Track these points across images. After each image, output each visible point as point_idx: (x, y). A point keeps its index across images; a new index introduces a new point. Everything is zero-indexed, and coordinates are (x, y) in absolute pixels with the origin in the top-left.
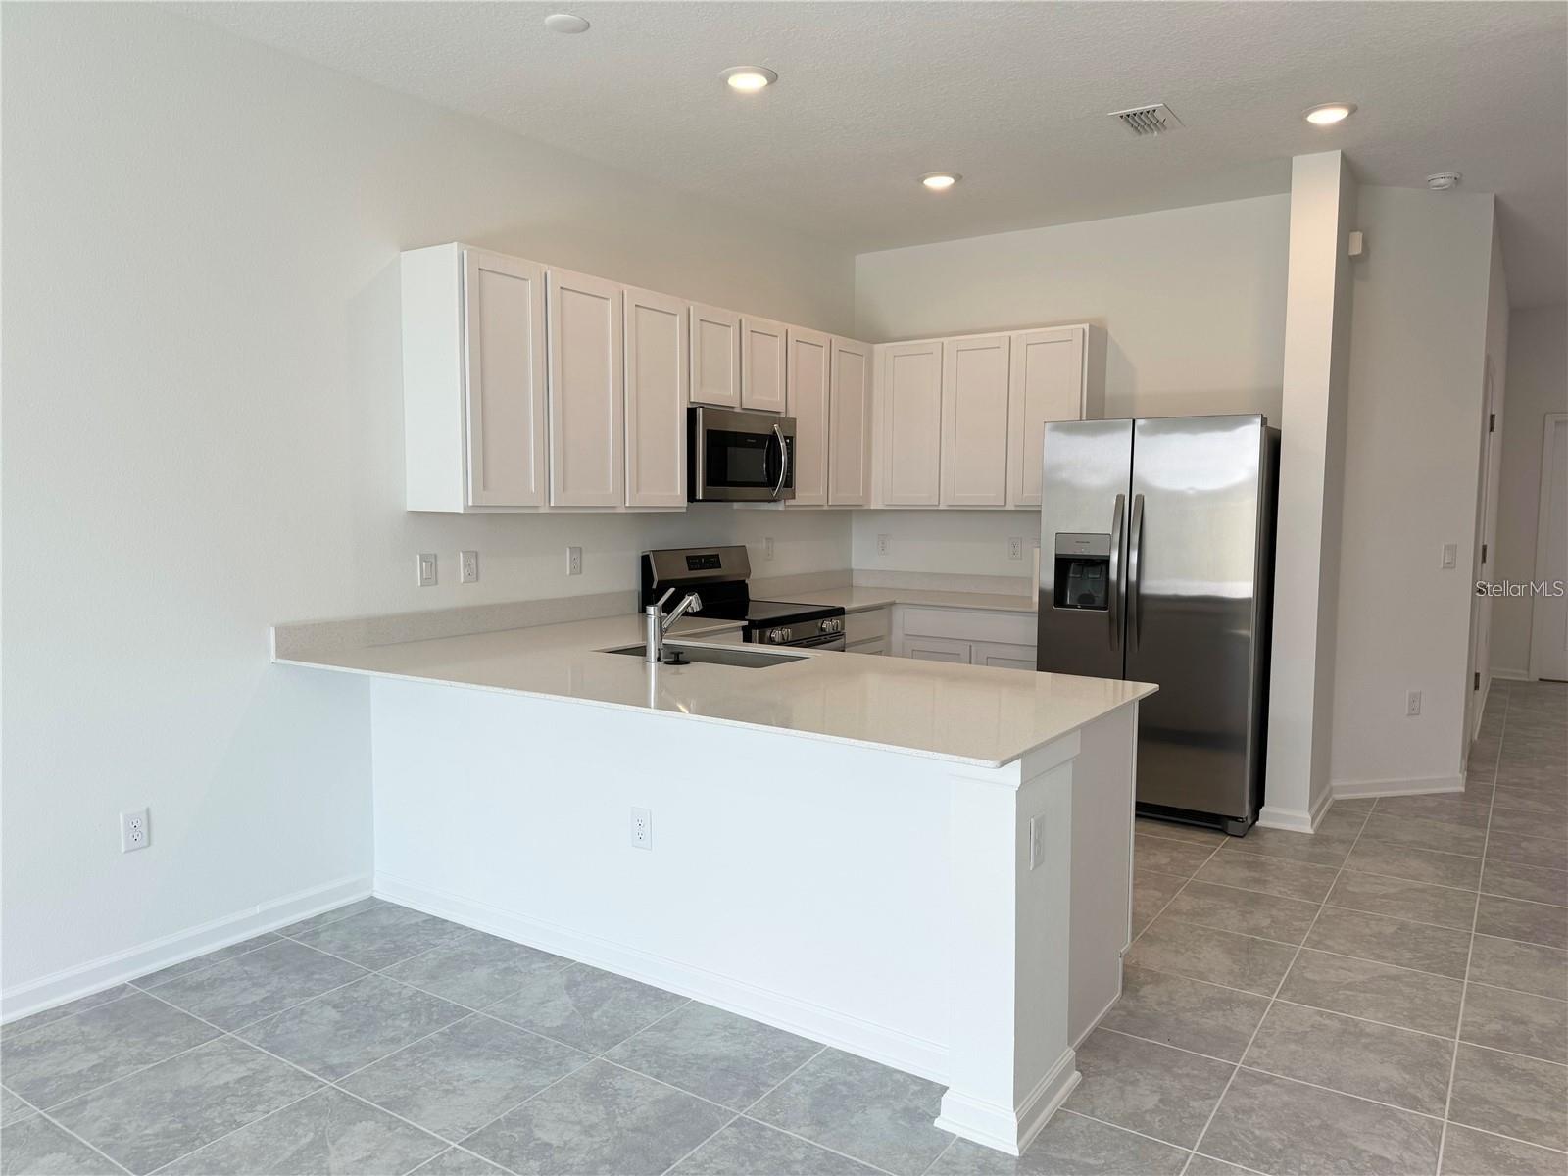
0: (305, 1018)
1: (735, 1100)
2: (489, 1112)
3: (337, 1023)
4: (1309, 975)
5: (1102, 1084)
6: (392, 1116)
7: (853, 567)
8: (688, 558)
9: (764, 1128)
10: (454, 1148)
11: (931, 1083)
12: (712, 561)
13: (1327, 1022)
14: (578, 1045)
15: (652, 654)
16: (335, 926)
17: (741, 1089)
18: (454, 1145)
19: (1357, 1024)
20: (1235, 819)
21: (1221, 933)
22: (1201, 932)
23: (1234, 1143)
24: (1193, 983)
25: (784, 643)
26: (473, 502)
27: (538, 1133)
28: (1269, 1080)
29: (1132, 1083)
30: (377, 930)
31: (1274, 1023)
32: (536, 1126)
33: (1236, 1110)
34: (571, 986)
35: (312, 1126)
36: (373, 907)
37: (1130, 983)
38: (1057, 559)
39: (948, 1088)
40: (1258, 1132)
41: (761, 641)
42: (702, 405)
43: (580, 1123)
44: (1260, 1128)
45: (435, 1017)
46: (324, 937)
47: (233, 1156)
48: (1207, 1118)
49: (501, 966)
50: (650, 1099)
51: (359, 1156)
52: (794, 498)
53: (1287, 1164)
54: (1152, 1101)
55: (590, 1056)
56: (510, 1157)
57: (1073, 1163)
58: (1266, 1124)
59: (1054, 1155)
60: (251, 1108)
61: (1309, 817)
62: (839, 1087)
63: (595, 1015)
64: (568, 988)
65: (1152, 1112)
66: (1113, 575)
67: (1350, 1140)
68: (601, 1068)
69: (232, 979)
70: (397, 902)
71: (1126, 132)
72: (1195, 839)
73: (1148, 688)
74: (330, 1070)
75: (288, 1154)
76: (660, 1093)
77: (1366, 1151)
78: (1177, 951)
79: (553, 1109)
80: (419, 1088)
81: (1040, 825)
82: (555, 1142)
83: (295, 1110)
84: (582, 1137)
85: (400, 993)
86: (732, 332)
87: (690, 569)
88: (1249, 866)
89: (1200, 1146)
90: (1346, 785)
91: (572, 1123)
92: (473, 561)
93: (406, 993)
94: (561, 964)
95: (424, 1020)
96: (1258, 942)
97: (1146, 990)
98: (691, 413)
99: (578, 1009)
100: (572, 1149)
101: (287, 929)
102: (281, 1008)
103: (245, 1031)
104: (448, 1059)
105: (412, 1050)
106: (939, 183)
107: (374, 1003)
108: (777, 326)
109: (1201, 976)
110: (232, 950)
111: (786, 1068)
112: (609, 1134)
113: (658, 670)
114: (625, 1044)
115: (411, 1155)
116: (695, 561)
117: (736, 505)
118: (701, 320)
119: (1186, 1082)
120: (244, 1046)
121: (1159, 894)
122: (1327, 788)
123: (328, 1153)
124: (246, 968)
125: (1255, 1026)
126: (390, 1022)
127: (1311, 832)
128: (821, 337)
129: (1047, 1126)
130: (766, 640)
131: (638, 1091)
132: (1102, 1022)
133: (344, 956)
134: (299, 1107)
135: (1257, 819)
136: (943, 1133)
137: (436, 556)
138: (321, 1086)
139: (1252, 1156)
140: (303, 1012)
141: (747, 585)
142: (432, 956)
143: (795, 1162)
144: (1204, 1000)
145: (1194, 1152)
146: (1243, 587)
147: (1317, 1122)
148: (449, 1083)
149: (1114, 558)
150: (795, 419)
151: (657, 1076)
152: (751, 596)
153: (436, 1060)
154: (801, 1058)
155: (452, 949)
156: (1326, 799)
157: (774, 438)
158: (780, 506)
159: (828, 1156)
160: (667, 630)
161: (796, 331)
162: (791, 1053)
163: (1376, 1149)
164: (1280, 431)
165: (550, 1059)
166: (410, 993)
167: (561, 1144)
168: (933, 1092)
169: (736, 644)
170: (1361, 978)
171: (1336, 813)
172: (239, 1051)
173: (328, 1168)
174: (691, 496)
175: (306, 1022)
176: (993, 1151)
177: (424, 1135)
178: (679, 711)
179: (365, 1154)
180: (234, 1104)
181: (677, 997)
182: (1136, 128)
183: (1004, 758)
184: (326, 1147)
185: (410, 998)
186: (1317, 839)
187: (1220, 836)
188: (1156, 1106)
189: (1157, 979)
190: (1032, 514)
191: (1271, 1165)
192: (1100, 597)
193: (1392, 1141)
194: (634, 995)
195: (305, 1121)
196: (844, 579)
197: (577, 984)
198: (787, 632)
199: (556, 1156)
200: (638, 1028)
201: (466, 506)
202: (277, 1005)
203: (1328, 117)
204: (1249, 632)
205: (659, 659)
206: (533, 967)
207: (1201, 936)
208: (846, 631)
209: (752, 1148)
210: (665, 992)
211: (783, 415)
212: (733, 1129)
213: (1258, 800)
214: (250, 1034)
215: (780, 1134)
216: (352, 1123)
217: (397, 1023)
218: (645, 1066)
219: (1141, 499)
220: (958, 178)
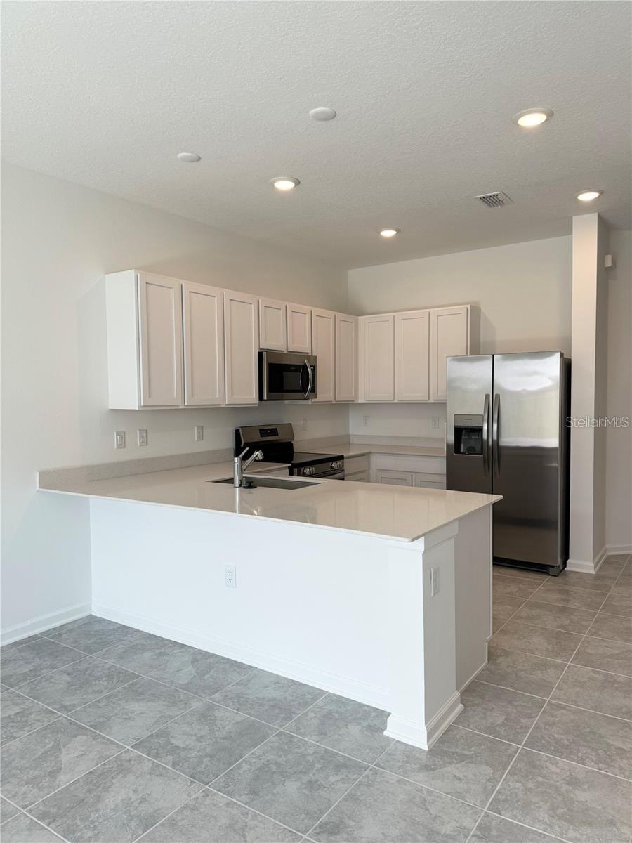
0: (52, 680)
1: (278, 722)
2: (147, 730)
3: (69, 683)
4: (589, 651)
5: (475, 711)
6: (95, 733)
7: (350, 433)
8: (261, 431)
9: (293, 737)
10: (128, 750)
11: (382, 711)
12: (274, 432)
13: (597, 676)
14: (196, 693)
15: (237, 482)
16: (70, 631)
17: (282, 716)
18: (128, 747)
19: (612, 677)
20: (553, 567)
21: (542, 629)
22: (531, 628)
23: (543, 742)
24: (526, 656)
25: (311, 475)
26: (144, 403)
27: (173, 741)
28: (564, 708)
29: (490, 710)
30: (93, 633)
31: (568, 676)
32: (172, 737)
33: (545, 724)
34: (194, 661)
35: (53, 738)
36: (92, 620)
37: (492, 656)
38: (455, 428)
39: (390, 714)
40: (556, 735)
41: (299, 475)
42: (266, 350)
43: (195, 735)
44: (558, 734)
45: (121, 679)
46: (64, 636)
47: (11, 755)
48: (529, 728)
49: (158, 651)
50: (233, 722)
51: (78, 753)
52: (316, 398)
53: (571, 753)
54: (501, 720)
55: (202, 699)
56: (157, 754)
57: (456, 753)
58: (560, 731)
59: (447, 749)
60: (22, 729)
61: (593, 565)
62: (334, 714)
63: (206, 677)
64: (192, 662)
65: (501, 725)
66: (485, 437)
67: (605, 739)
68: (208, 705)
69: (14, 660)
70: (104, 617)
71: (484, 206)
72: (532, 577)
73: (496, 498)
74: (65, 708)
75: (40, 753)
76: (238, 719)
77: (613, 745)
78: (518, 639)
79: (181, 728)
80: (110, 717)
81: (436, 573)
82: (181, 746)
83: (45, 730)
84: (196, 743)
85: (103, 666)
86: (282, 312)
87: (261, 436)
88: (560, 592)
89: (525, 744)
90: (615, 547)
91: (191, 735)
92: (144, 434)
93: (107, 666)
94: (189, 650)
95: (115, 680)
96: (562, 633)
97: (500, 660)
98: (260, 355)
99: (198, 674)
100: (190, 749)
101: (45, 632)
102: (40, 675)
103: (20, 687)
104: (127, 701)
105: (108, 697)
106: (388, 234)
107: (89, 672)
108: (305, 308)
109: (531, 651)
110: (15, 644)
111: (306, 704)
112: (210, 741)
113: (240, 491)
114: (222, 693)
115: (105, 753)
116: (264, 432)
117: (286, 402)
118: (265, 307)
119: (520, 709)
120: (19, 696)
121: (511, 608)
122: (604, 549)
123: (61, 753)
124: (22, 654)
125: (558, 679)
126: (97, 682)
127: (594, 573)
128: (330, 313)
129: (444, 734)
130: (302, 473)
131: (227, 718)
132: (476, 677)
133: (74, 647)
134: (46, 728)
135: (565, 566)
136: (388, 738)
137: (124, 433)
138: (59, 717)
139: (553, 749)
140: (51, 677)
141: (292, 444)
142: (121, 646)
143: (309, 755)
144: (532, 665)
145: (522, 747)
146: (553, 441)
147: (588, 730)
148: (127, 715)
149: (485, 427)
150: (316, 357)
151: (237, 710)
152: (295, 450)
153: (120, 702)
154: (315, 699)
155: (132, 642)
156: (603, 555)
157: (305, 367)
158: (309, 402)
159: (326, 751)
160: (245, 470)
161: (316, 311)
162: (309, 696)
163: (619, 744)
164: (570, 360)
165: (181, 701)
166: (108, 666)
167: (185, 747)
168: (383, 715)
169: (285, 477)
170: (617, 652)
171: (609, 563)
172: (16, 698)
173: (61, 761)
174: (261, 398)
175: (52, 682)
176: (414, 748)
177: (112, 742)
178: (254, 514)
179: (80, 753)
180: (12, 727)
181: (250, 667)
182: (489, 205)
183: (413, 537)
184: (60, 749)
185: (108, 669)
186: (597, 577)
187: (545, 576)
188: (503, 722)
189: (507, 654)
190: (442, 404)
191: (563, 753)
192: (478, 448)
193: (628, 740)
194: (227, 666)
195: (49, 735)
196: (346, 441)
197: (198, 660)
198: (312, 469)
199: (182, 753)
200: (229, 684)
201: (140, 406)
202: (37, 674)
203: (588, 197)
204: (557, 464)
205: (240, 485)
206: (175, 651)
207: (532, 630)
208: (345, 468)
209: (286, 748)
210: (244, 664)
211: (310, 354)
212: (276, 738)
213: (566, 555)
214: (22, 689)
215: (301, 740)
216: (75, 736)
217: (101, 682)
218: (231, 704)
219: (498, 396)
220: (398, 231)
